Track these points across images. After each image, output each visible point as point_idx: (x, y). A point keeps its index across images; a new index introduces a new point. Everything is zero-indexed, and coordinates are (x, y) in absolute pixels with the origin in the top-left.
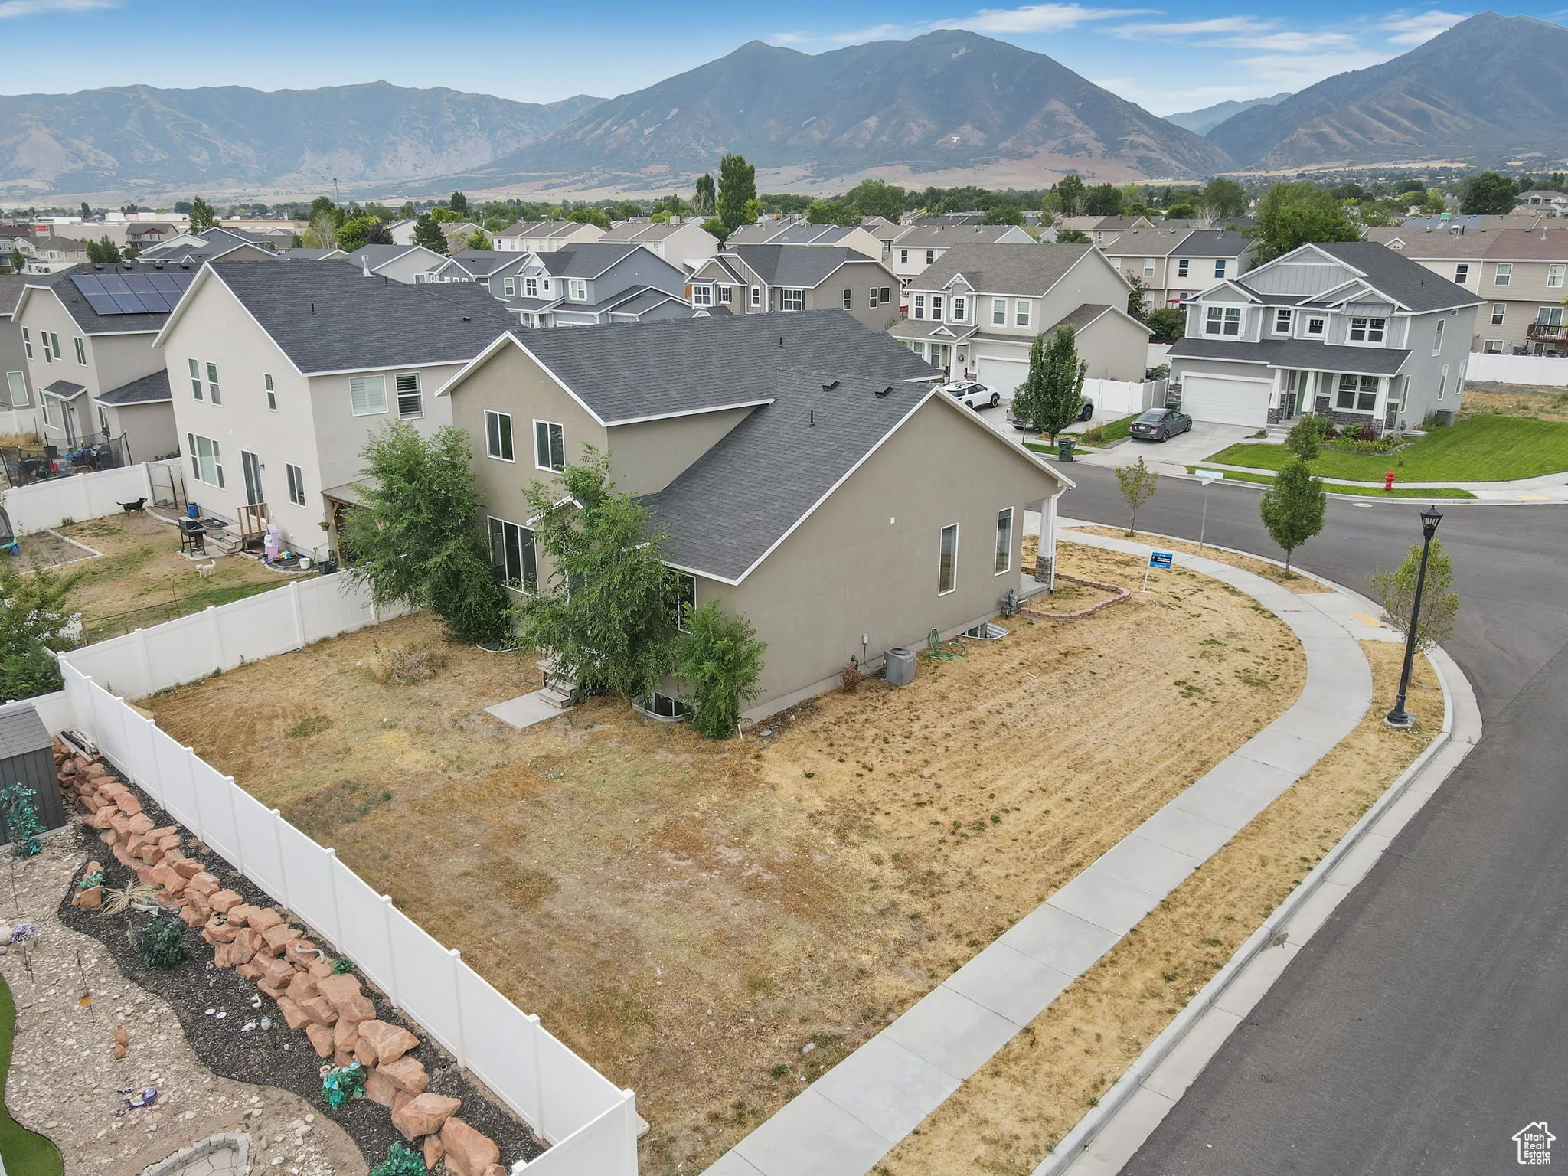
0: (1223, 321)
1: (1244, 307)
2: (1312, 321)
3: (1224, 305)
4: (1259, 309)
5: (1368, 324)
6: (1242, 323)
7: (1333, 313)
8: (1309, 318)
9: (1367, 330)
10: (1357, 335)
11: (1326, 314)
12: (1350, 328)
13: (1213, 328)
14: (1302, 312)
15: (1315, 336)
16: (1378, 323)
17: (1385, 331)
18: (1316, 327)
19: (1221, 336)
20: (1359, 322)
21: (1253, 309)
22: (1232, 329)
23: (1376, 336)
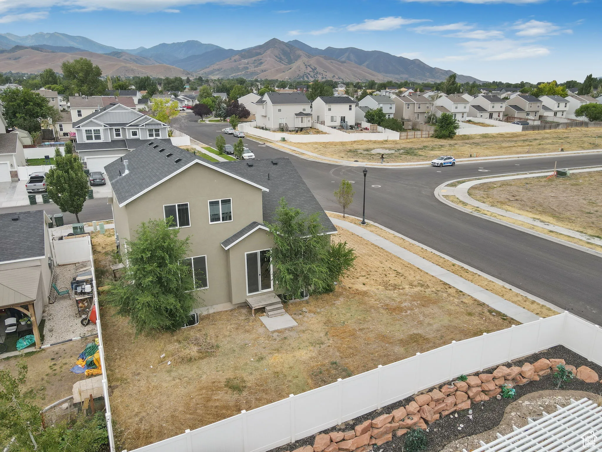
0: (93, 135)
1: (101, 129)
2: (132, 132)
3: (92, 128)
4: (108, 129)
5: (154, 131)
6: (102, 135)
7: (141, 128)
8: (131, 131)
9: (154, 133)
10: (151, 135)
11: (138, 129)
12: (148, 133)
13: (90, 138)
14: (128, 129)
15: (135, 137)
16: (157, 130)
17: (160, 133)
18: (135, 134)
19: (94, 141)
20: (151, 130)
21: (105, 129)
22: (98, 137)
23: (158, 135)
